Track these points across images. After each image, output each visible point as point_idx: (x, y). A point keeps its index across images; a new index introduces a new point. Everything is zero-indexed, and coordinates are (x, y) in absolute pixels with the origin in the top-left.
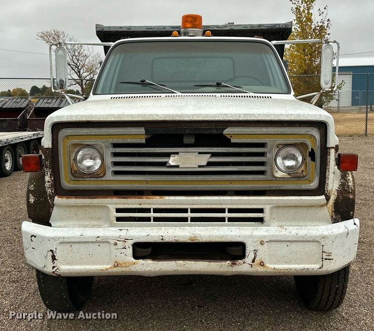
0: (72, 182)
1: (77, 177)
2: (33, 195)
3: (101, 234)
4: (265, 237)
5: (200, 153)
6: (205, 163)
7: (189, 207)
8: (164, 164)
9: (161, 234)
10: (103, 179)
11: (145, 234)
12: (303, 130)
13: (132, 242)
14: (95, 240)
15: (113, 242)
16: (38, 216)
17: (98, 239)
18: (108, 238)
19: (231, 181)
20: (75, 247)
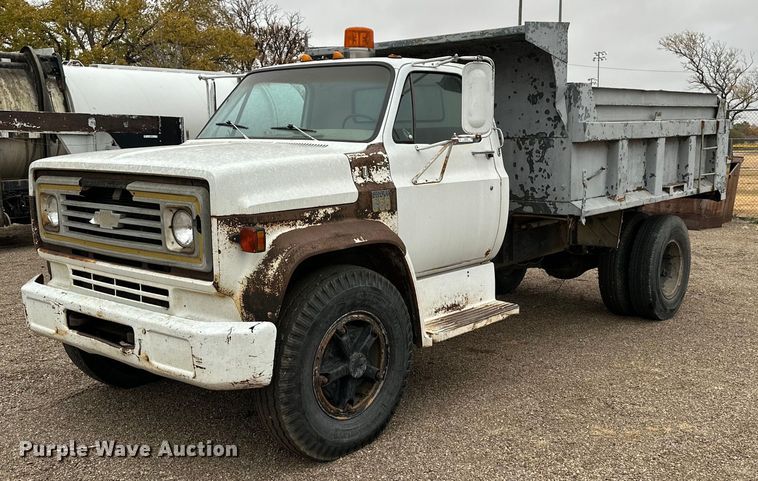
4: (146, 324)
5: (114, 212)
6: (117, 225)
7: (114, 277)
8: (86, 221)
9: (80, 303)
11: (71, 301)
12: (188, 190)
15: (52, 304)
17: (45, 299)
18: (50, 299)
19: (139, 250)
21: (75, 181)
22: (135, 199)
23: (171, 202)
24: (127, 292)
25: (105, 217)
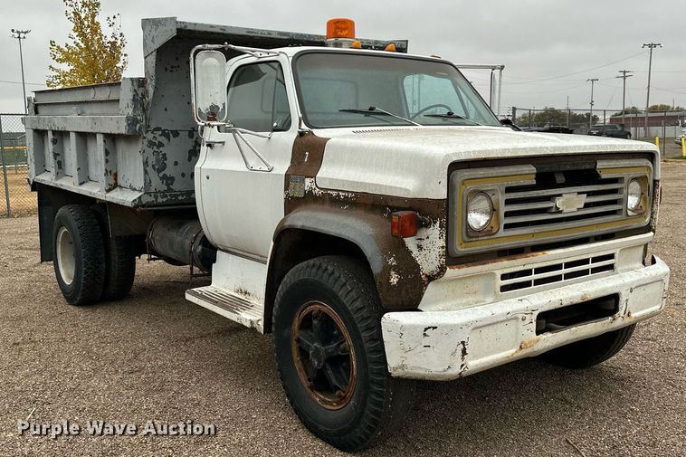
0: (464, 245)
1: (473, 237)
2: (397, 273)
3: (509, 310)
4: (633, 283)
5: (579, 193)
6: (582, 206)
7: (563, 261)
9: (558, 298)
10: (496, 236)
11: (547, 301)
13: (536, 313)
14: (505, 318)
15: (520, 316)
16: (403, 302)
17: (509, 316)
18: (516, 312)
20: (485, 330)
21: (532, 169)
22: (604, 176)
23: (634, 173)
24: (577, 270)
25: (570, 201)
